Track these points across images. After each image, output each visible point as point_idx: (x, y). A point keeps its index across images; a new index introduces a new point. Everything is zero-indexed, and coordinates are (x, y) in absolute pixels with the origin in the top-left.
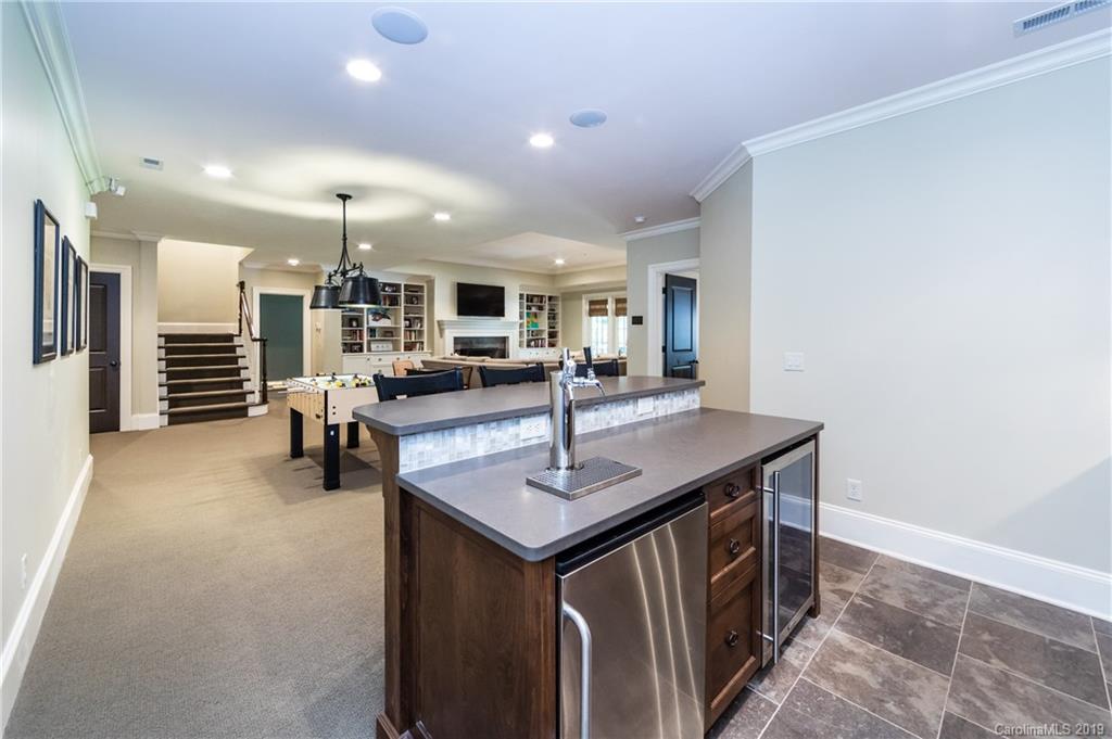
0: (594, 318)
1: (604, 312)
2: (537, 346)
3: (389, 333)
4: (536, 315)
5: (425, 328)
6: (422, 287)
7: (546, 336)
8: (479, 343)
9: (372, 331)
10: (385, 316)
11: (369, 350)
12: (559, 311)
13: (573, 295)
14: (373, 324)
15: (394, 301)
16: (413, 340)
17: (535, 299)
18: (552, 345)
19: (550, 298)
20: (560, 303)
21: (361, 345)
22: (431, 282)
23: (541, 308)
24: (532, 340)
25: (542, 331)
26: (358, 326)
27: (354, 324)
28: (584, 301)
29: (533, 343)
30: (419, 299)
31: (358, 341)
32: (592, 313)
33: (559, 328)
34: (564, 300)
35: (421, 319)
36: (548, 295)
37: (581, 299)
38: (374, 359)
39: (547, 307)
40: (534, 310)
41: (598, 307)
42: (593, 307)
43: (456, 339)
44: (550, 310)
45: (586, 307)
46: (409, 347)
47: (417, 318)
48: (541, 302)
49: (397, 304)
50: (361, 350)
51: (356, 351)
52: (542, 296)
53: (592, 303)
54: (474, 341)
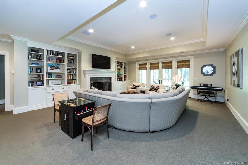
0: (140, 70)
1: (145, 68)
2: (120, 80)
3: (59, 76)
4: (119, 69)
5: (77, 73)
6: (76, 55)
7: (123, 76)
8: (100, 80)
9: (50, 75)
10: (57, 68)
11: (48, 84)
12: (127, 68)
13: (132, 62)
14: (50, 71)
15: (62, 61)
16: (72, 79)
17: (119, 63)
18: (125, 80)
19: (124, 63)
20: (127, 65)
21: (43, 82)
22: (80, 53)
23: (121, 67)
24: (118, 78)
25: (122, 75)
26: (41, 72)
27: (39, 71)
28: (137, 64)
29: (119, 79)
30: (74, 61)
31: (41, 80)
32: (140, 68)
33: (127, 74)
34: (128, 64)
35: (75, 70)
36: (123, 62)
37: (136, 63)
38: (49, 89)
39: (123, 66)
40: (119, 67)
41: (142, 66)
42: (140, 66)
43: (91, 78)
44: (124, 67)
45: (137, 66)
46: (69, 82)
47: (74, 69)
48: (121, 64)
49: (63, 62)
50: (43, 84)
51: (40, 85)
52: (122, 62)
53: (140, 65)
54: (99, 79)
